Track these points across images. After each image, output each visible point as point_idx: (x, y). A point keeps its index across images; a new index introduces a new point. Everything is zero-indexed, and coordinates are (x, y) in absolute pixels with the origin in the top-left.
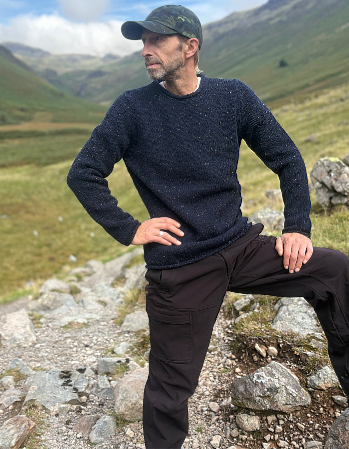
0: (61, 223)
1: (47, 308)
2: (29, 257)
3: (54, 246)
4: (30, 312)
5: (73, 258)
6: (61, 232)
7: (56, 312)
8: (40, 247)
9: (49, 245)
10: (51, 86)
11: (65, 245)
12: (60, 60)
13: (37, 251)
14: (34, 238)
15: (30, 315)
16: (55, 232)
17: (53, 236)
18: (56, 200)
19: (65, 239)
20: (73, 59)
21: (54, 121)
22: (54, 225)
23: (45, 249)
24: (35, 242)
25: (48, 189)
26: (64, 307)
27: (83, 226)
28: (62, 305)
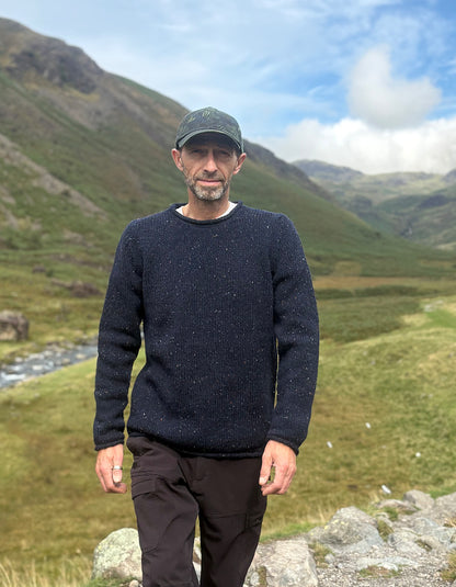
0: (368, 432)
1: (337, 541)
2: (319, 481)
3: (357, 468)
4: (311, 543)
5: (385, 489)
6: (369, 446)
7: (351, 549)
8: (336, 468)
9: (349, 465)
10: (363, 222)
11: (375, 467)
12: (377, 183)
13: (331, 472)
14: (327, 452)
15: (310, 546)
16: (360, 446)
17: (357, 452)
18: (362, 396)
19: (374, 458)
20: (396, 180)
21: (364, 275)
22: (359, 434)
23: (342, 470)
24: (329, 459)
25: (351, 378)
26: (363, 542)
27: (403, 441)
28: (361, 539)
